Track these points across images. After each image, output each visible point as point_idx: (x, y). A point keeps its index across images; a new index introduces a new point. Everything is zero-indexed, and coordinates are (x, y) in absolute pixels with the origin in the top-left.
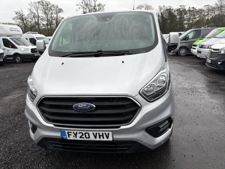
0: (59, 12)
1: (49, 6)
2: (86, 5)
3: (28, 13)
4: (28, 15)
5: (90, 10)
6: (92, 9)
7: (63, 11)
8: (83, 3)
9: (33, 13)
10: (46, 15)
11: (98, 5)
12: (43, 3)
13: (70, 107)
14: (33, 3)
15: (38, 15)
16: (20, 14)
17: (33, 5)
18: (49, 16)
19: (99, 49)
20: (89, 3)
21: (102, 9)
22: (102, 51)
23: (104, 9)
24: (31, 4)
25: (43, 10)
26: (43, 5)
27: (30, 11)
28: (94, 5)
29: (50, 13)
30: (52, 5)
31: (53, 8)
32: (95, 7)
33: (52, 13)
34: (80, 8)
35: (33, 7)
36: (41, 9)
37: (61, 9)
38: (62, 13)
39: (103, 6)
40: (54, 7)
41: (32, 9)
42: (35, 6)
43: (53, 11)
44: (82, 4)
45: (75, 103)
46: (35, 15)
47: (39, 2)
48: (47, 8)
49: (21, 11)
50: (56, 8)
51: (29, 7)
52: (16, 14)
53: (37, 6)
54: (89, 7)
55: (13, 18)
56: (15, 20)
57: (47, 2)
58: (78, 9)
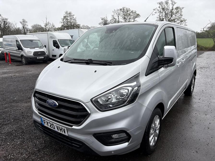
0: (136, 17)
1: (129, 12)
2: (163, 9)
3: (111, 19)
4: (111, 20)
5: (166, 14)
6: (169, 13)
7: (140, 16)
8: (160, 7)
9: (114, 19)
10: (125, 20)
11: (176, 8)
12: (124, 10)
13: (45, 101)
14: (116, 10)
15: (119, 21)
16: (105, 20)
17: (116, 12)
18: (128, 21)
19: (90, 58)
20: (166, 7)
21: (180, 12)
22: (92, 60)
23: (182, 12)
24: (114, 11)
25: (123, 16)
26: (124, 12)
27: (112, 17)
28: (171, 8)
29: (128, 18)
30: (131, 12)
31: (131, 14)
32: (172, 10)
33: (130, 18)
34: (156, 12)
35: (115, 14)
36: (121, 15)
37: (139, 14)
38: (139, 18)
39: (181, 9)
40: (133, 13)
41: (115, 15)
42: (117, 13)
43: (131, 16)
44: (159, 9)
45: (49, 99)
46: (116, 20)
47: (121, 9)
48: (127, 14)
49: (106, 18)
50: (134, 13)
51: (113, 14)
52: (102, 20)
53: (119, 13)
54: (166, 10)
55: (99, 23)
56: (101, 24)
57: (128, 9)
58: (155, 13)
